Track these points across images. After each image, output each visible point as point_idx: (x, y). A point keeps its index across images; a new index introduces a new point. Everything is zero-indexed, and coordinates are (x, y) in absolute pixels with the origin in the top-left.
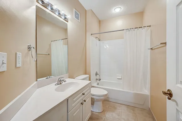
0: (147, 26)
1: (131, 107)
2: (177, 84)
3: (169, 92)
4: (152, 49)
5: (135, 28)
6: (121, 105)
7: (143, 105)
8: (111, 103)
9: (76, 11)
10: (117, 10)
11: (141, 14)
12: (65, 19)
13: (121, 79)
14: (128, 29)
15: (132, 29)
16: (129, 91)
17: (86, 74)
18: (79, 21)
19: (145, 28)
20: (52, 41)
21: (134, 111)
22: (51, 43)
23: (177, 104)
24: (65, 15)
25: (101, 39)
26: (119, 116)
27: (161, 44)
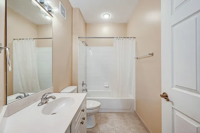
0: (133, 38)
1: (121, 114)
2: (172, 88)
3: (165, 95)
4: (137, 58)
5: (124, 38)
6: (112, 114)
7: (130, 109)
8: (102, 114)
9: (62, 5)
10: (106, 16)
11: (125, 25)
12: (50, 13)
13: (108, 87)
14: (118, 38)
15: (121, 38)
16: (118, 98)
17: (72, 85)
18: (66, 19)
19: (131, 39)
20: (14, 40)
21: (123, 116)
22: (12, 42)
23: (173, 104)
24: (50, 7)
25: (88, 44)
26: (112, 125)
27: (149, 54)
